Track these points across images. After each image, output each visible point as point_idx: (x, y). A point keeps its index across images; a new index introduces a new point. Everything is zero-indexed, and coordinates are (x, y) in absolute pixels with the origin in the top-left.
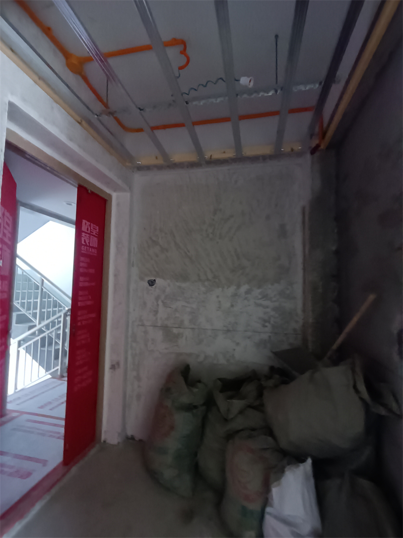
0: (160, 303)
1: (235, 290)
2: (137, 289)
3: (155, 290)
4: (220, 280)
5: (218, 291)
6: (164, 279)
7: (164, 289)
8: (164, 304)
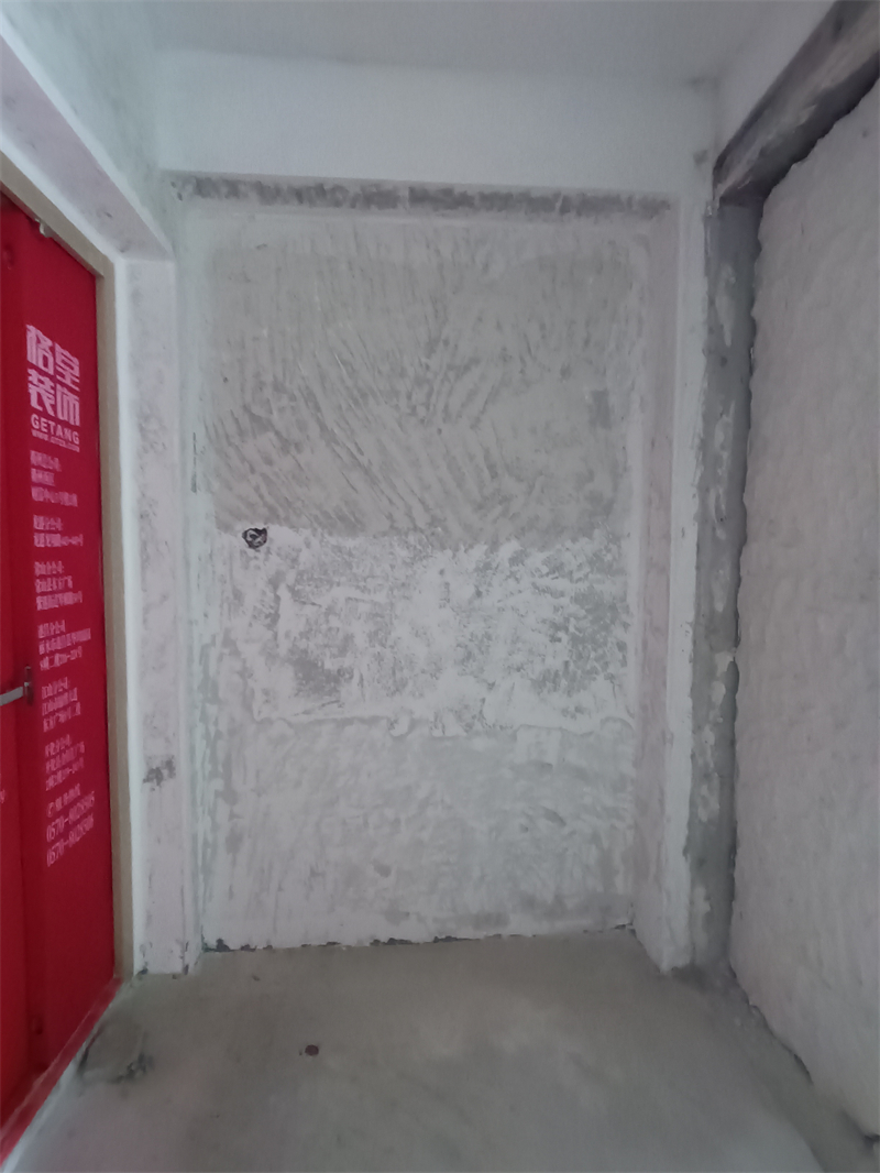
0: (283, 592)
1: (486, 554)
2: (211, 556)
3: (266, 559)
4: (445, 529)
5: (442, 558)
6: (292, 527)
7: (294, 554)
8: (295, 594)
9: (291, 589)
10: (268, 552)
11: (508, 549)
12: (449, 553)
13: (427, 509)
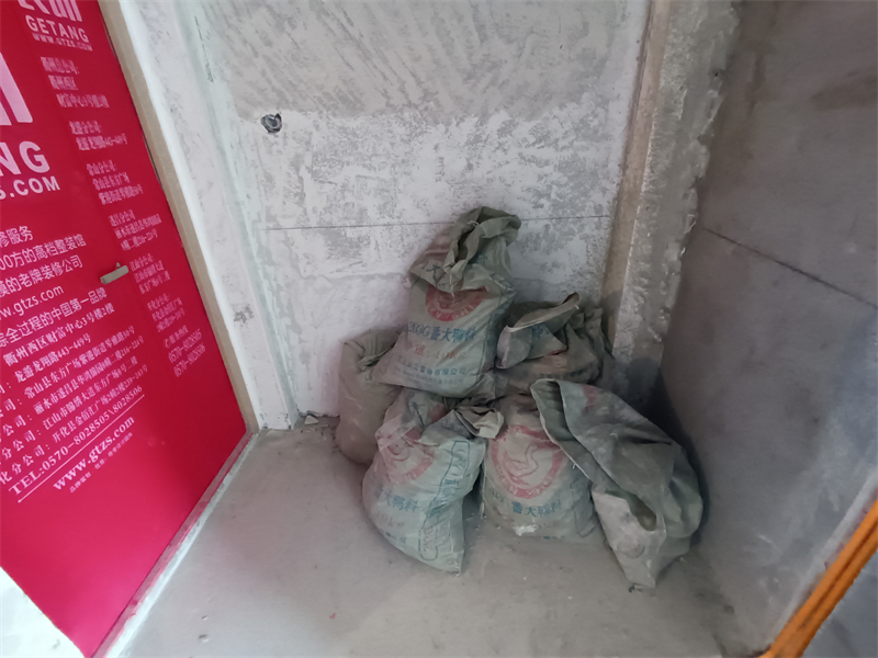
0: (303, 172)
1: (476, 126)
2: (240, 143)
3: (285, 144)
4: (438, 103)
5: (436, 133)
6: (301, 111)
7: (307, 137)
8: (315, 174)
9: (310, 170)
10: (285, 137)
11: (497, 120)
12: (442, 127)
13: (419, 83)
